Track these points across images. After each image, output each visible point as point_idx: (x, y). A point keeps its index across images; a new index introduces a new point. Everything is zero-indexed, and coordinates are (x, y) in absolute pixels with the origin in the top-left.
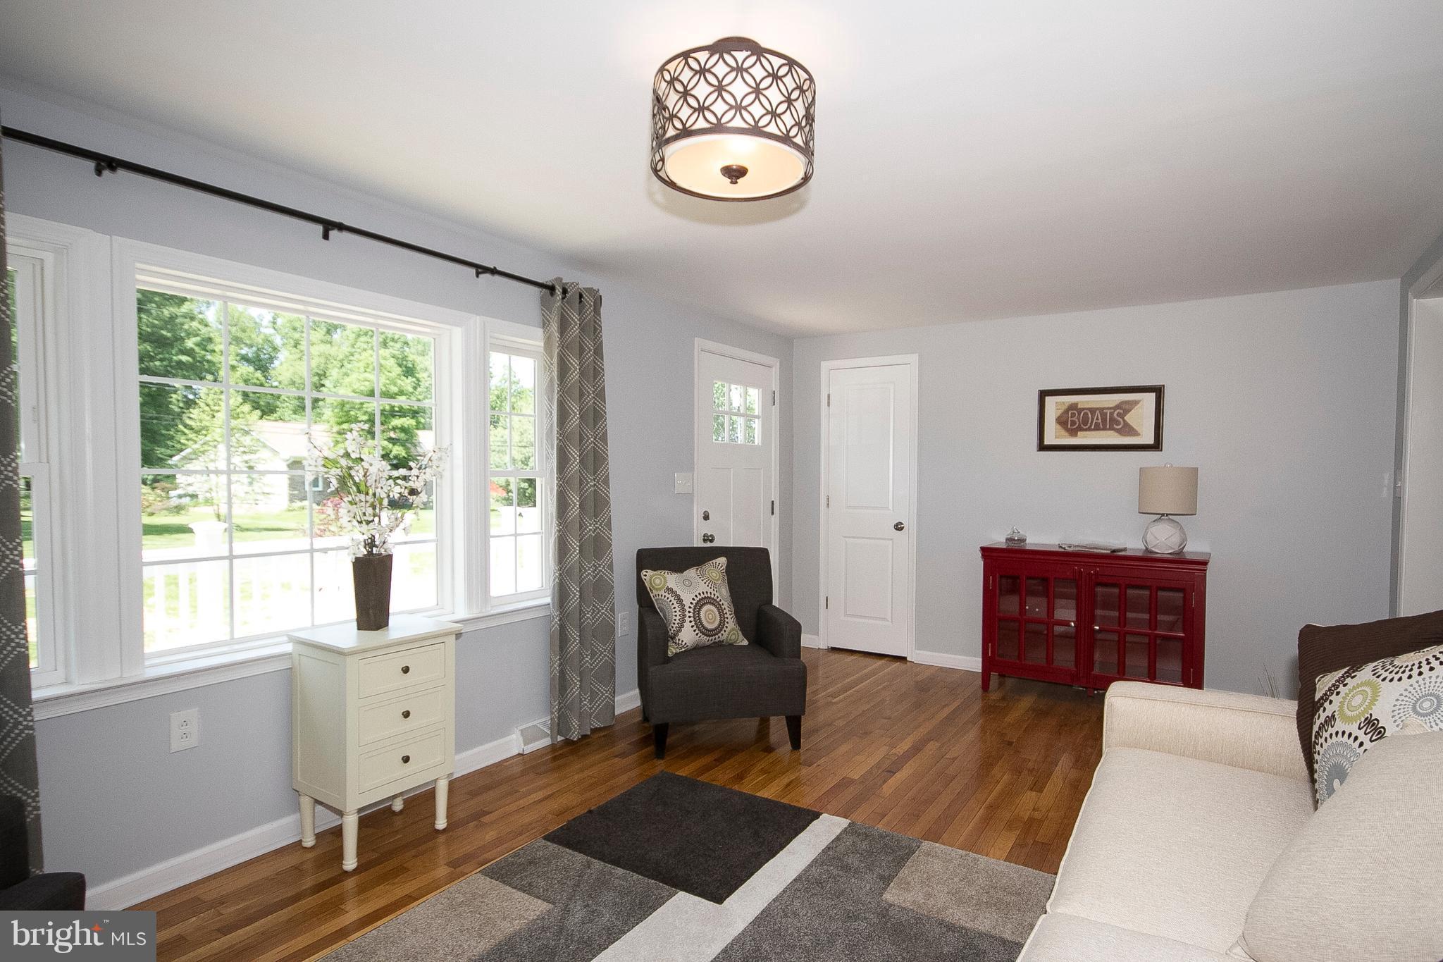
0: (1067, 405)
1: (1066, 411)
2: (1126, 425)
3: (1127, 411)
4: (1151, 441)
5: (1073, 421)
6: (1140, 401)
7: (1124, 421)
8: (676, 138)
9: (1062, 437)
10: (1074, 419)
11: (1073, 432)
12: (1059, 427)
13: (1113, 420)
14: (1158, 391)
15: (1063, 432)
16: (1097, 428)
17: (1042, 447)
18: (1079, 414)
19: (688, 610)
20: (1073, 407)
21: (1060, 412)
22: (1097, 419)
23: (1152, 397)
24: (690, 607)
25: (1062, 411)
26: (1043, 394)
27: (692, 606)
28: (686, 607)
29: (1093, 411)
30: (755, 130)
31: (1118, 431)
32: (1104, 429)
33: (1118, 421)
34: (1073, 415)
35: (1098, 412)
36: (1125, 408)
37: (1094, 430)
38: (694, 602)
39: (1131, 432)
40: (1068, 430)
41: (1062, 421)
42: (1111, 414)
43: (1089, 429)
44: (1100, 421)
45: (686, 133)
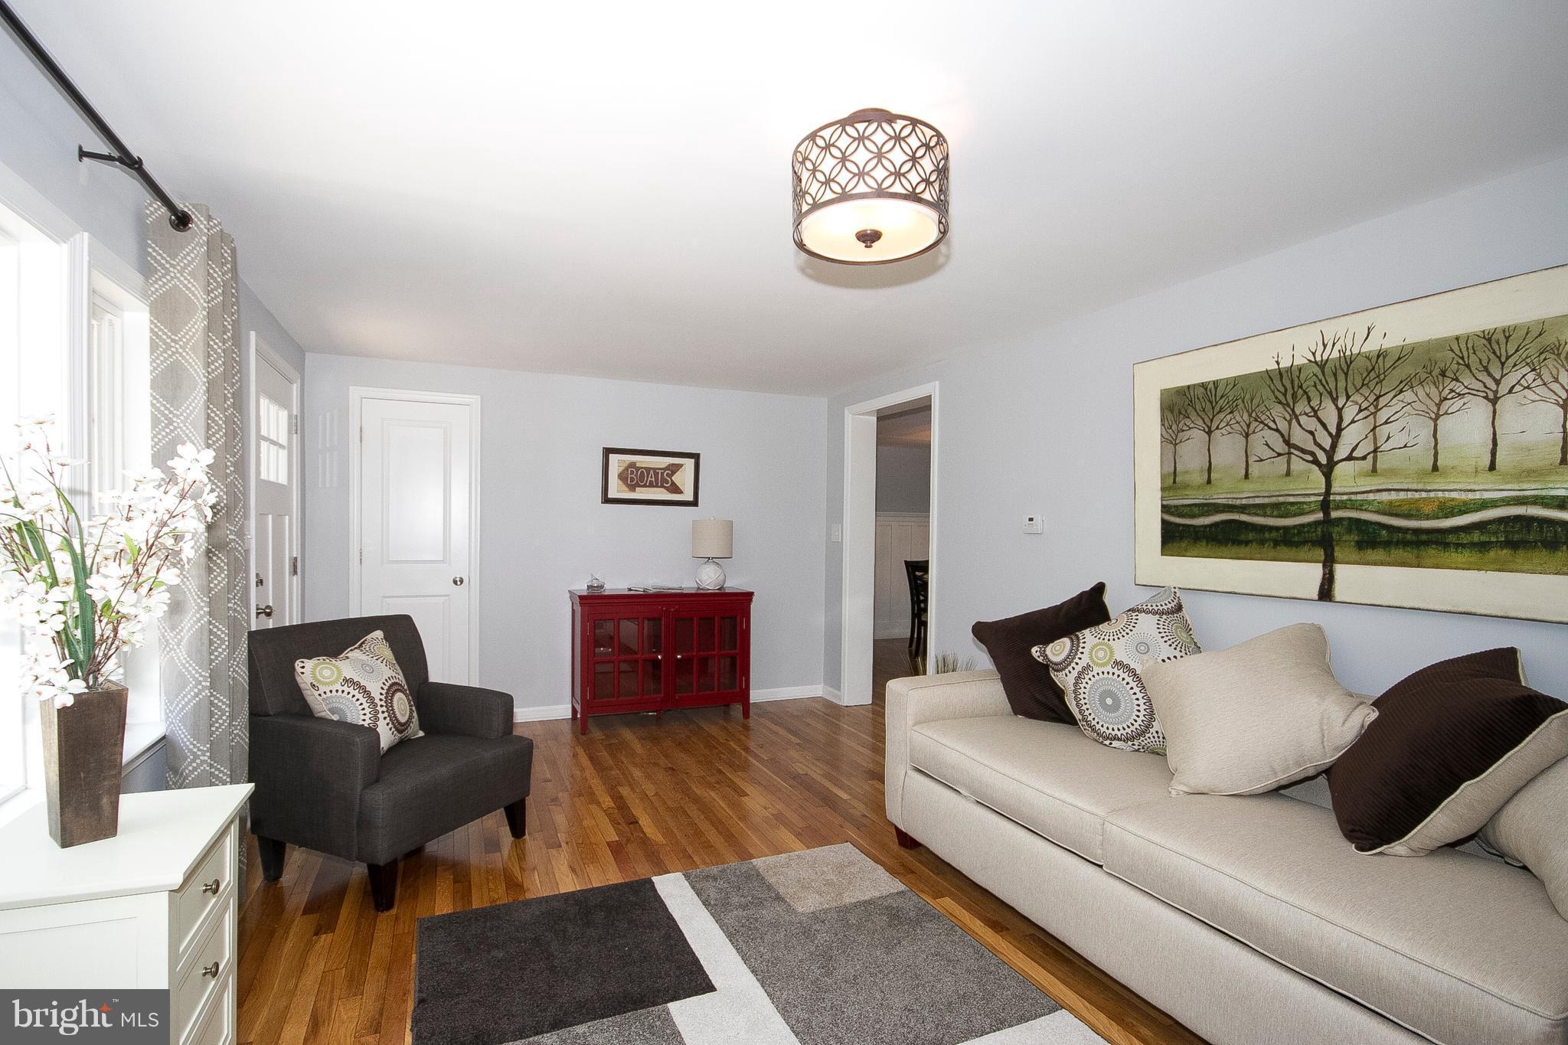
0: (628, 463)
1: (627, 469)
2: (673, 483)
3: (674, 473)
4: (691, 498)
5: (634, 477)
6: (683, 465)
7: (672, 480)
8: (809, 212)
9: (625, 491)
10: (633, 476)
11: (632, 488)
12: (620, 482)
13: (664, 481)
14: (696, 457)
15: (625, 488)
16: (651, 485)
17: (607, 500)
18: (637, 472)
19: (379, 703)
20: (632, 465)
21: (621, 469)
22: (651, 477)
23: (692, 461)
24: (381, 700)
25: (622, 468)
26: (608, 451)
27: (383, 697)
28: (377, 701)
29: (648, 470)
30: (881, 193)
31: (667, 489)
32: (657, 486)
33: (667, 480)
34: (632, 472)
35: (652, 471)
36: (674, 469)
37: (649, 487)
38: (384, 692)
39: (675, 489)
40: (628, 486)
41: (622, 477)
42: (662, 474)
43: (645, 486)
44: (653, 479)
45: (816, 206)
